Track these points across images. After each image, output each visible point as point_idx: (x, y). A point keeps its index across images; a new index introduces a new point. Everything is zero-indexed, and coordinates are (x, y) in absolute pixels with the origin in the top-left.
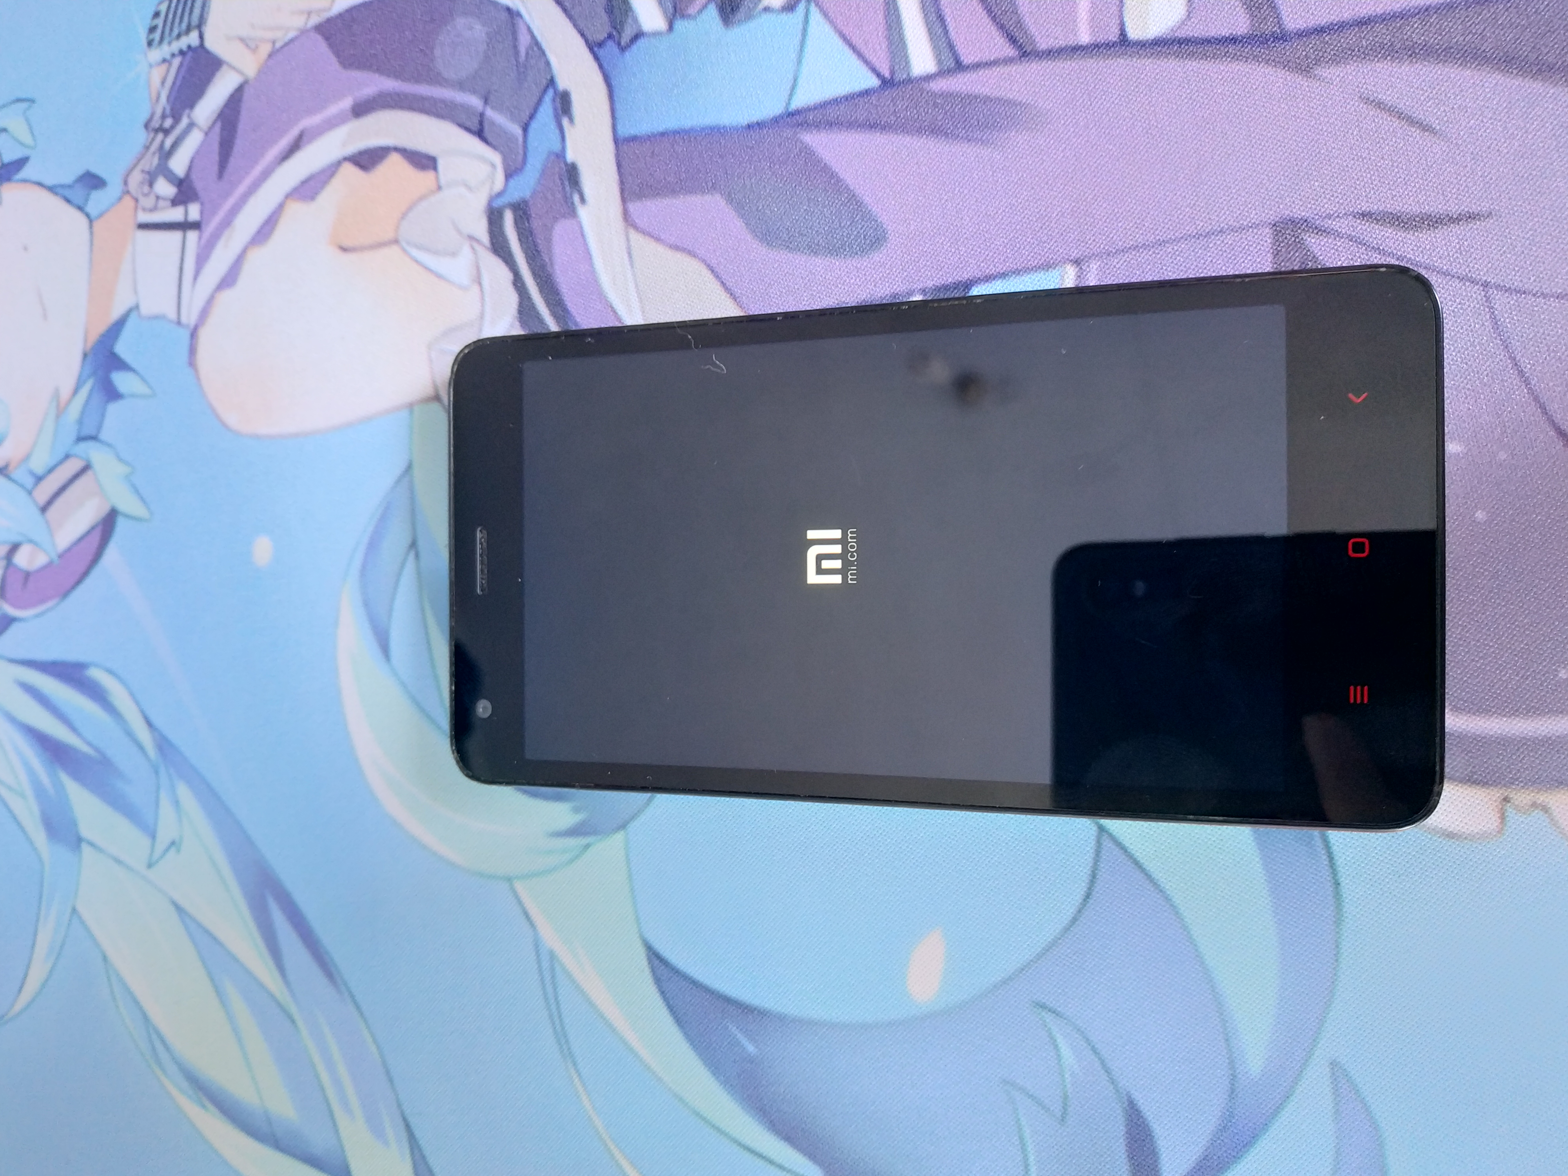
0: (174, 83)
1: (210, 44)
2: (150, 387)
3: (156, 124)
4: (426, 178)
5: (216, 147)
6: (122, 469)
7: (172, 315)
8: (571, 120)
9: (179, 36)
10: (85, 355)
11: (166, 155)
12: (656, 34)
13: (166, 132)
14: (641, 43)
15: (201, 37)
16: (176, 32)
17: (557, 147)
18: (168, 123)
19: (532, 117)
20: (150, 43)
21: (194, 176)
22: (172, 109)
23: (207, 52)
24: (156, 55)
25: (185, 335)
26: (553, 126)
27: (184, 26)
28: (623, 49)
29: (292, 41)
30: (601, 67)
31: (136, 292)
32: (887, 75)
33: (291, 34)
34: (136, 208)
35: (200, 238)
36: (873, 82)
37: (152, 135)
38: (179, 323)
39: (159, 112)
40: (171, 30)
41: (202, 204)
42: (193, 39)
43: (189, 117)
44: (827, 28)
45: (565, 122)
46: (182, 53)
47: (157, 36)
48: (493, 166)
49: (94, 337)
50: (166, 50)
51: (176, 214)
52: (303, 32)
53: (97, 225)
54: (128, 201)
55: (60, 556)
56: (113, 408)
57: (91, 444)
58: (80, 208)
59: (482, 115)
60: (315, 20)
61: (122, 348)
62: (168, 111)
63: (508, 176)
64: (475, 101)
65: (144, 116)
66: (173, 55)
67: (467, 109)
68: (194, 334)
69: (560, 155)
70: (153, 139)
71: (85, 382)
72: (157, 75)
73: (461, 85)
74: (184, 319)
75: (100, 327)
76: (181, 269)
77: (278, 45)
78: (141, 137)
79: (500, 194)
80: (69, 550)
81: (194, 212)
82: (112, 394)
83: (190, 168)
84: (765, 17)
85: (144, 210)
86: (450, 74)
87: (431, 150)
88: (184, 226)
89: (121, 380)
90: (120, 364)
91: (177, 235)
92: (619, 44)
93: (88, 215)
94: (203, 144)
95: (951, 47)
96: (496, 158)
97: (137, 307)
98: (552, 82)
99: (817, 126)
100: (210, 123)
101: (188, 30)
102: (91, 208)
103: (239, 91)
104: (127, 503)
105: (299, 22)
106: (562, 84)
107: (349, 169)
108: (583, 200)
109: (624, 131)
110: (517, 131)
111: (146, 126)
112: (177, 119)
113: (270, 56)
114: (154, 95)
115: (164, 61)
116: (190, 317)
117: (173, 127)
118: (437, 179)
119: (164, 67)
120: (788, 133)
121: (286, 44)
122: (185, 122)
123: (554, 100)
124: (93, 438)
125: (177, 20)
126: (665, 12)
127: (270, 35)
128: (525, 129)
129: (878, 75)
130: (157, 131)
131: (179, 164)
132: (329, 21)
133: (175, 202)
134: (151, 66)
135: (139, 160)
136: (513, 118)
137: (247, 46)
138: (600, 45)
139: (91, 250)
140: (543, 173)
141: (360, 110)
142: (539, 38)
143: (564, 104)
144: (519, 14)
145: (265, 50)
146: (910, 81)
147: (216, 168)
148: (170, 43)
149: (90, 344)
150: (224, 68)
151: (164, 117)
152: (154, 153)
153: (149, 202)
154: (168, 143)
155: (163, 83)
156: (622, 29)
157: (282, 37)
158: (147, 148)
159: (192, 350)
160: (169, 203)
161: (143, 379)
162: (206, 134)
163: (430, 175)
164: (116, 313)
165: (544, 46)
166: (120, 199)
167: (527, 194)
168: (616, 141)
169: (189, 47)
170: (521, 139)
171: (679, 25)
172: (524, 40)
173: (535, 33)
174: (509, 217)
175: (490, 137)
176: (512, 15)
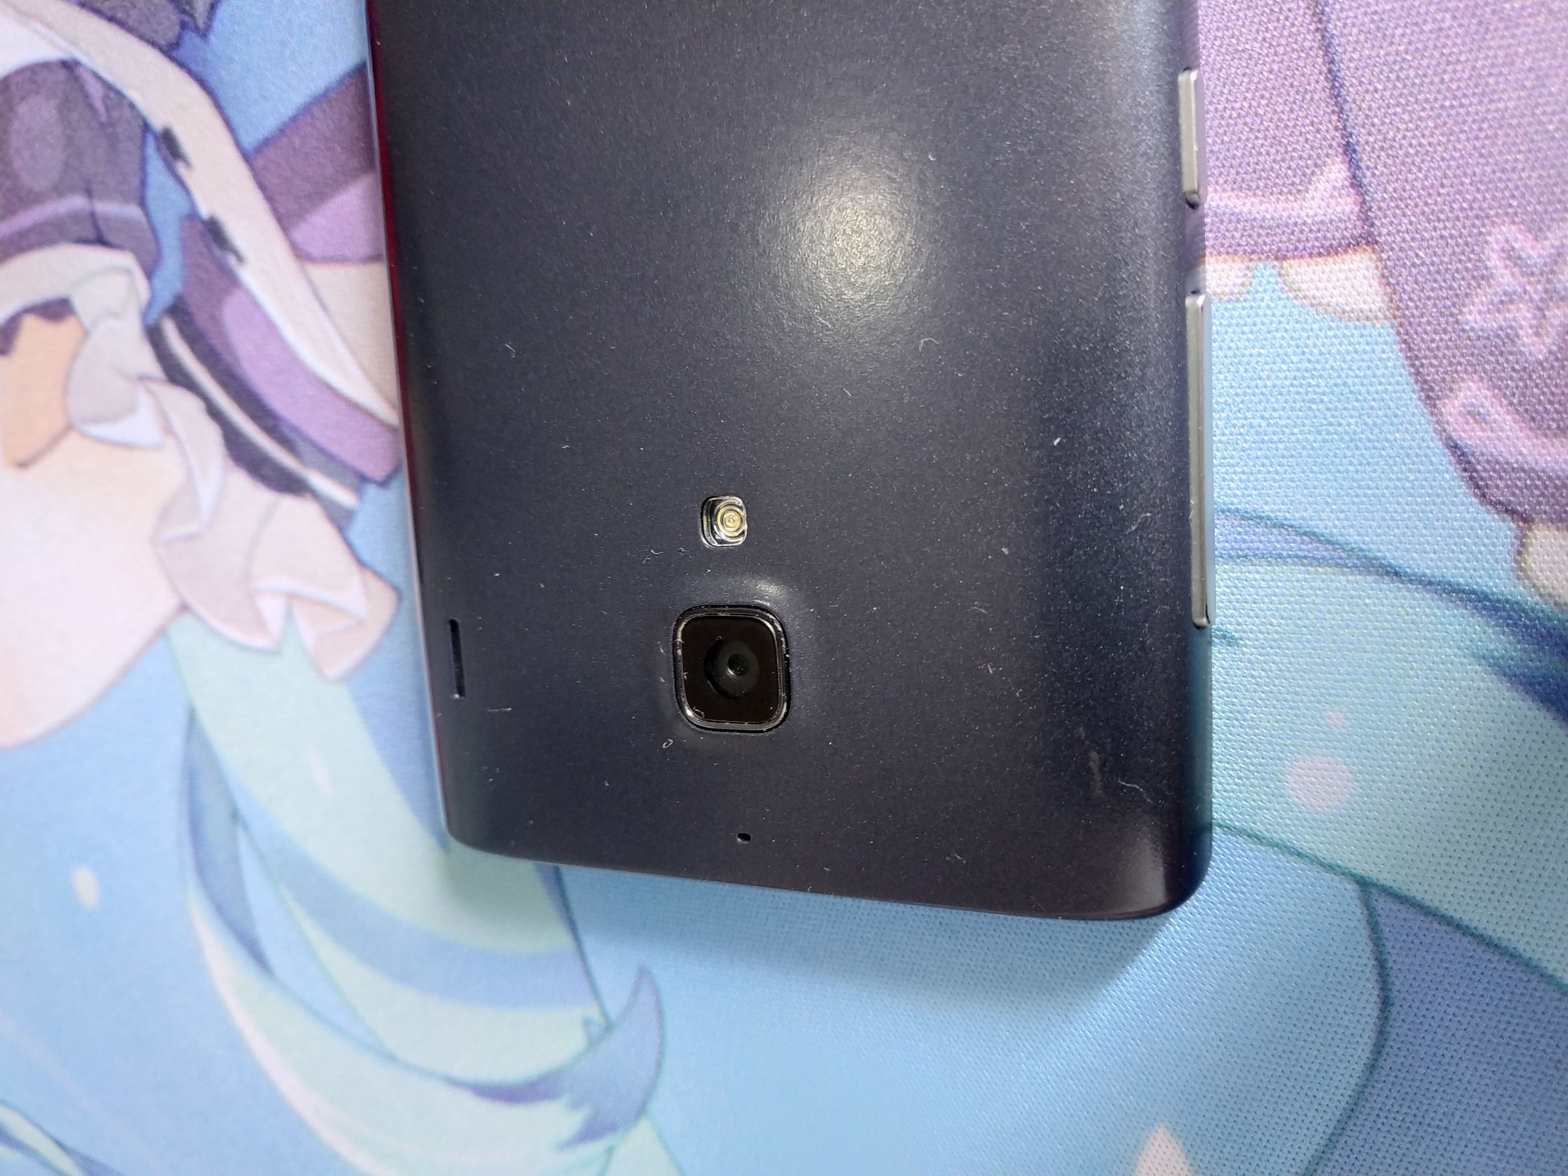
4: (67, 329)
8: (187, 163)
17: (184, 207)
19: (143, 183)
26: (170, 182)
28: (204, 34)
30: (190, 72)
45: (181, 168)
48: (128, 272)
59: (92, 215)
63: (149, 274)
64: (77, 202)
69: (193, 215)
73: (58, 191)
79: (150, 305)
86: (40, 184)
92: (197, 29)
98: (146, 127)
106: (158, 123)
108: (240, 258)
109: (250, 140)
118: (80, 323)
123: (158, 149)
128: (142, 203)
136: (125, 198)
138: (178, 43)
140: (185, 249)
142: (110, 79)
143: (170, 146)
144: (77, 63)
163: (70, 325)
165: (119, 85)
167: (176, 286)
168: (246, 157)
170: (143, 219)
172: (95, 91)
173: (105, 75)
174: (171, 331)
175: (109, 236)
176: (69, 66)
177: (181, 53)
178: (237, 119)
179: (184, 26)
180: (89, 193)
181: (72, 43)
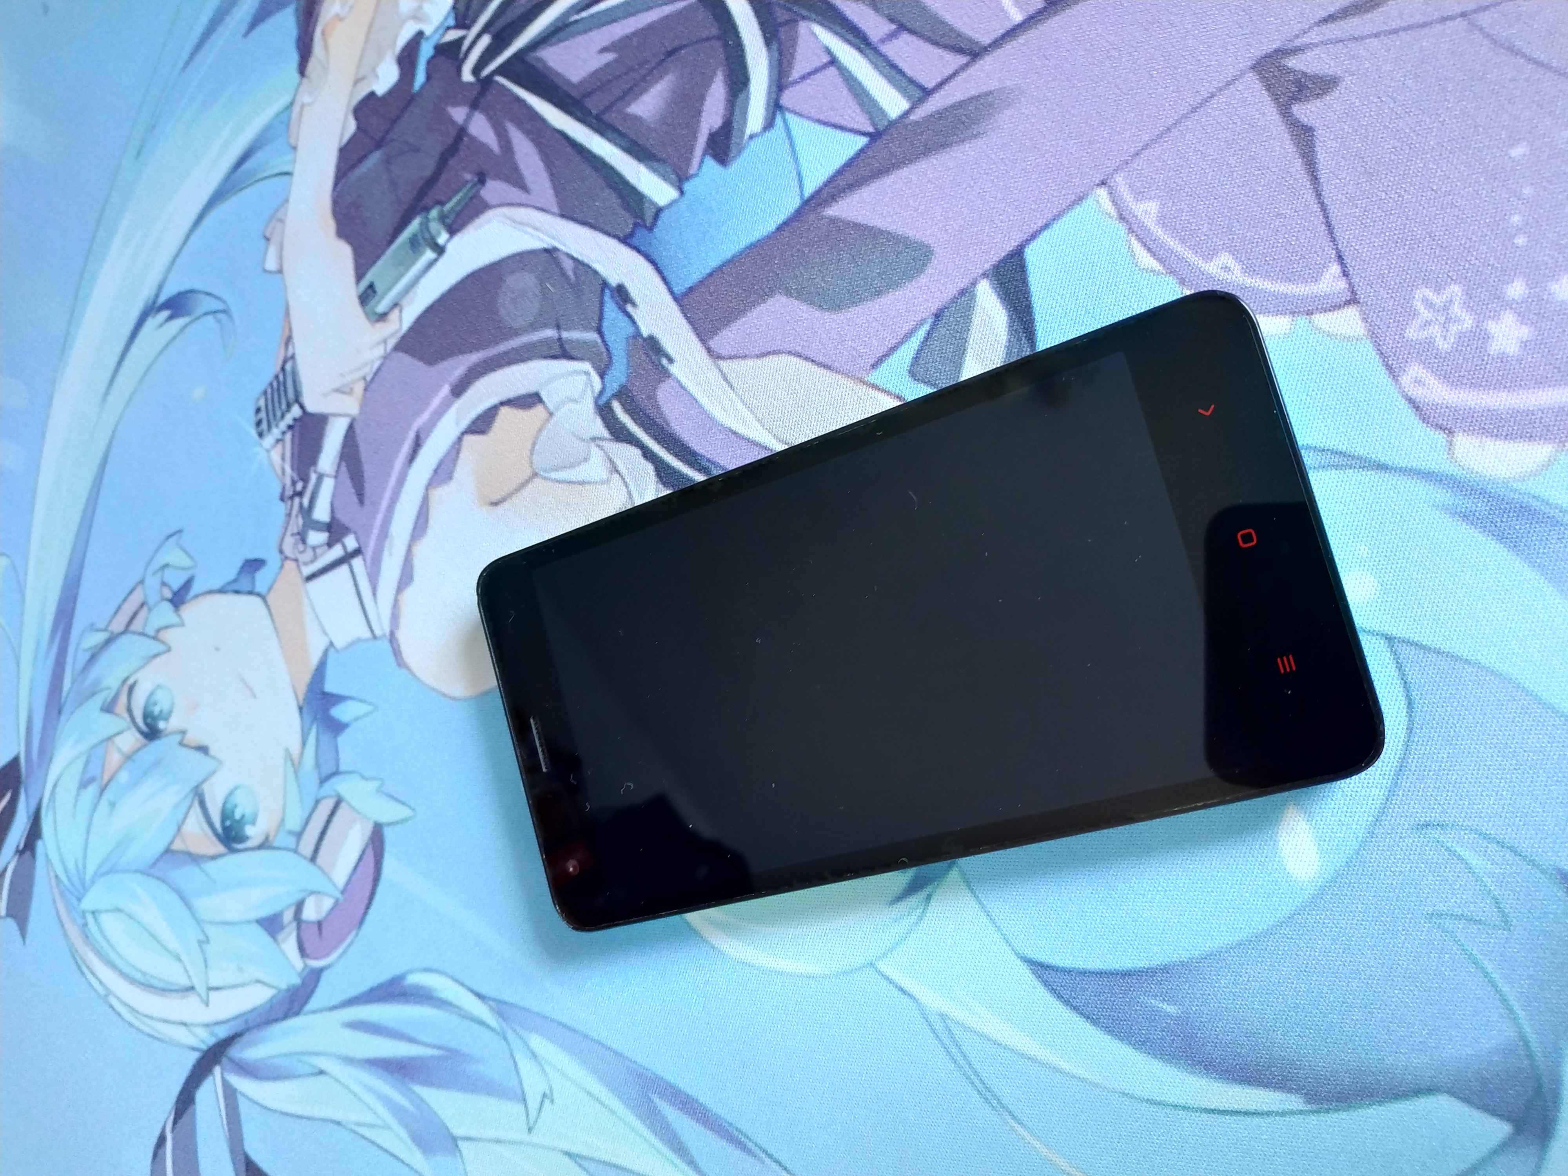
0: (293, 454)
1: (311, 408)
2: (370, 704)
3: (289, 492)
4: (537, 412)
5: (348, 483)
6: (372, 786)
7: (367, 634)
8: (634, 304)
9: (283, 416)
10: (301, 709)
11: (307, 512)
12: (673, 203)
13: (300, 494)
14: (664, 216)
15: (302, 407)
16: (279, 414)
17: (631, 330)
18: (299, 486)
19: (601, 318)
20: (261, 435)
21: (339, 516)
22: (299, 475)
23: (312, 415)
24: (269, 440)
25: (385, 644)
26: (621, 316)
27: (284, 407)
28: (650, 229)
29: (379, 369)
30: (639, 251)
31: (326, 634)
32: (871, 129)
33: (376, 365)
34: (298, 566)
35: (364, 560)
36: (863, 141)
37: (289, 502)
38: (375, 637)
39: (288, 482)
40: (275, 415)
41: (355, 533)
42: (296, 411)
43: (315, 472)
44: (806, 123)
45: (629, 308)
46: (290, 427)
47: (264, 426)
48: (587, 373)
49: (302, 690)
50: (276, 432)
51: (337, 552)
52: (385, 357)
53: (270, 599)
54: (290, 565)
55: (343, 892)
56: (343, 739)
57: (334, 780)
58: (250, 593)
59: (560, 339)
60: (392, 343)
61: (331, 686)
62: (296, 478)
63: (602, 374)
64: (550, 333)
65: (279, 490)
66: (284, 433)
67: (546, 342)
68: (392, 638)
69: (638, 334)
70: (292, 506)
71: (310, 729)
72: (276, 456)
73: (533, 327)
74: (378, 632)
75: (306, 679)
76: (359, 594)
77: (369, 378)
78: (281, 508)
79: (601, 393)
80: (348, 883)
81: (351, 542)
82: (337, 727)
83: (333, 511)
84: (752, 143)
85: (306, 564)
87: (532, 389)
88: (346, 558)
89: (340, 712)
90: (336, 699)
91: (344, 569)
92: (646, 227)
93: (259, 595)
94: (336, 488)
95: (911, 81)
96: (587, 366)
97: (332, 644)
98: (605, 284)
99: (833, 198)
100: (335, 467)
101: (289, 406)
102: (260, 587)
103: (351, 428)
104: (387, 812)
105: (380, 351)
106: (613, 281)
107: (469, 439)
108: (671, 360)
110: (593, 336)
111: (282, 499)
112: (305, 480)
113: (365, 390)
114: (279, 472)
115: (278, 441)
116: (382, 626)
117: (304, 488)
118: (546, 408)
119: (279, 446)
120: (812, 216)
121: (376, 374)
122: (313, 478)
123: (612, 297)
124: (336, 773)
125: (277, 404)
126: (672, 184)
127: (358, 375)
128: (600, 331)
129: (864, 134)
130: (292, 498)
131: (322, 513)
132: (404, 337)
133: (330, 544)
134: (268, 451)
135: (286, 529)
136: (586, 328)
137: (343, 393)
138: (631, 235)
139: (273, 621)
140: (629, 356)
141: (458, 390)
142: (580, 258)
143: (622, 295)
144: (555, 249)
145: (359, 388)
146: (892, 124)
147: (355, 499)
148: (277, 426)
149: (301, 697)
150: (331, 420)
151: (294, 483)
152: (297, 516)
153: (309, 555)
154: (306, 501)
155: (283, 459)
156: (643, 214)
157: (369, 371)
158: (289, 515)
159: (397, 652)
160: (326, 547)
161: (362, 701)
162: (336, 477)
163: (539, 410)
164: (314, 660)
165: (586, 261)
166: (282, 567)
167: (623, 380)
168: (676, 299)
169: (295, 420)
170: (599, 341)
171: (687, 187)
172: (568, 265)
173: (575, 255)
174: (616, 406)
175: (574, 353)
176: (550, 252)
177: (635, 241)
178: (671, 278)
179: (636, 225)
180: (558, 327)
181: (554, 238)
